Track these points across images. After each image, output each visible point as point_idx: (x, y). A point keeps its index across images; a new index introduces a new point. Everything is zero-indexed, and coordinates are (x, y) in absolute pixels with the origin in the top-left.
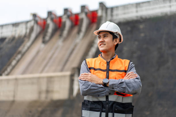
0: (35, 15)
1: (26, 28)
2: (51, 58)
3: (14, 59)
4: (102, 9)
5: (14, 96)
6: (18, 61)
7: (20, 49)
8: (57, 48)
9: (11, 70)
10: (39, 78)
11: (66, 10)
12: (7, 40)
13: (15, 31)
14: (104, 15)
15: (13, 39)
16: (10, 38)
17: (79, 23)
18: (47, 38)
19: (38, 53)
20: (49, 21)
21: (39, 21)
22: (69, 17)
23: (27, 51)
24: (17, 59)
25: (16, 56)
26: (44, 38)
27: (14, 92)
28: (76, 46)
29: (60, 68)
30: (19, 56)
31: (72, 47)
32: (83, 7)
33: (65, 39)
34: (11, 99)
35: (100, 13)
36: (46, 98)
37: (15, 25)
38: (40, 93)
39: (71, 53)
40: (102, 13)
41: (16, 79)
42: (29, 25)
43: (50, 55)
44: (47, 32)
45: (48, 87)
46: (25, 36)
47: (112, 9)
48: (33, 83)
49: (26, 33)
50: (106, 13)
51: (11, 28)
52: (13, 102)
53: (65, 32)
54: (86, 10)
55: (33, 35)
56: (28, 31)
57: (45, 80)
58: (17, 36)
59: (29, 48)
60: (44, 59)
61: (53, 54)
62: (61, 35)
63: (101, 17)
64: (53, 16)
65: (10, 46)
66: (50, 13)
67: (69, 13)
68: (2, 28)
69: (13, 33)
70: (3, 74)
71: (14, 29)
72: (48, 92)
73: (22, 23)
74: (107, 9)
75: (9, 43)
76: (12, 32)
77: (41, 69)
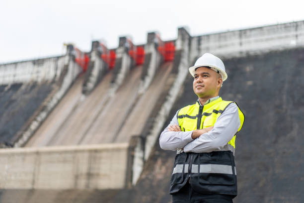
0: (70, 47)
1: (56, 69)
2: (95, 119)
3: (35, 120)
4: (183, 39)
5: (33, 182)
6: (41, 123)
7: (45, 103)
8: (106, 103)
9: (30, 138)
10: (76, 151)
11: (123, 40)
12: (23, 87)
13: (38, 72)
14: (186, 48)
15: (34, 85)
16: (28, 85)
17: (144, 61)
18: (90, 85)
19: (75, 109)
20: (94, 58)
21: (77, 57)
22: (127, 51)
23: (56, 106)
24: (39, 119)
25: (38, 115)
26: (85, 85)
27: (34, 174)
28: (138, 99)
29: (110, 135)
30: (43, 115)
31: (131, 101)
32: (151, 36)
33: (121, 88)
34: (29, 186)
35: (178, 46)
36: (87, 186)
37: (38, 62)
38: (77, 177)
39: (130, 111)
40: (182, 45)
41: (37, 153)
42: (61, 63)
43: (94, 114)
44: (90, 75)
45: (90, 168)
46: (53, 82)
47: (199, 39)
48: (65, 161)
49: (56, 76)
50: (190, 45)
51: (30, 68)
52: (32, 191)
53: (121, 76)
54: (156, 40)
55: (68, 80)
56: (59, 73)
57: (86, 155)
58: (40, 80)
59: (59, 101)
60: (84, 121)
61: (100, 113)
62: (113, 81)
63: (181, 51)
64: (101, 49)
65: (27, 97)
66: (96, 44)
67: (127, 45)
68: (16, 67)
69: (34, 77)
70: (16, 145)
71: (36, 68)
72: (89, 175)
73: (49, 59)
74: (190, 38)
75: (25, 93)
76: (32, 73)
77: (79, 137)
